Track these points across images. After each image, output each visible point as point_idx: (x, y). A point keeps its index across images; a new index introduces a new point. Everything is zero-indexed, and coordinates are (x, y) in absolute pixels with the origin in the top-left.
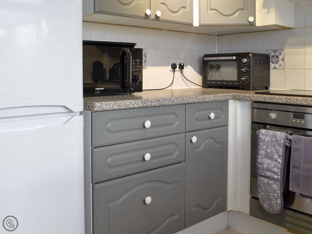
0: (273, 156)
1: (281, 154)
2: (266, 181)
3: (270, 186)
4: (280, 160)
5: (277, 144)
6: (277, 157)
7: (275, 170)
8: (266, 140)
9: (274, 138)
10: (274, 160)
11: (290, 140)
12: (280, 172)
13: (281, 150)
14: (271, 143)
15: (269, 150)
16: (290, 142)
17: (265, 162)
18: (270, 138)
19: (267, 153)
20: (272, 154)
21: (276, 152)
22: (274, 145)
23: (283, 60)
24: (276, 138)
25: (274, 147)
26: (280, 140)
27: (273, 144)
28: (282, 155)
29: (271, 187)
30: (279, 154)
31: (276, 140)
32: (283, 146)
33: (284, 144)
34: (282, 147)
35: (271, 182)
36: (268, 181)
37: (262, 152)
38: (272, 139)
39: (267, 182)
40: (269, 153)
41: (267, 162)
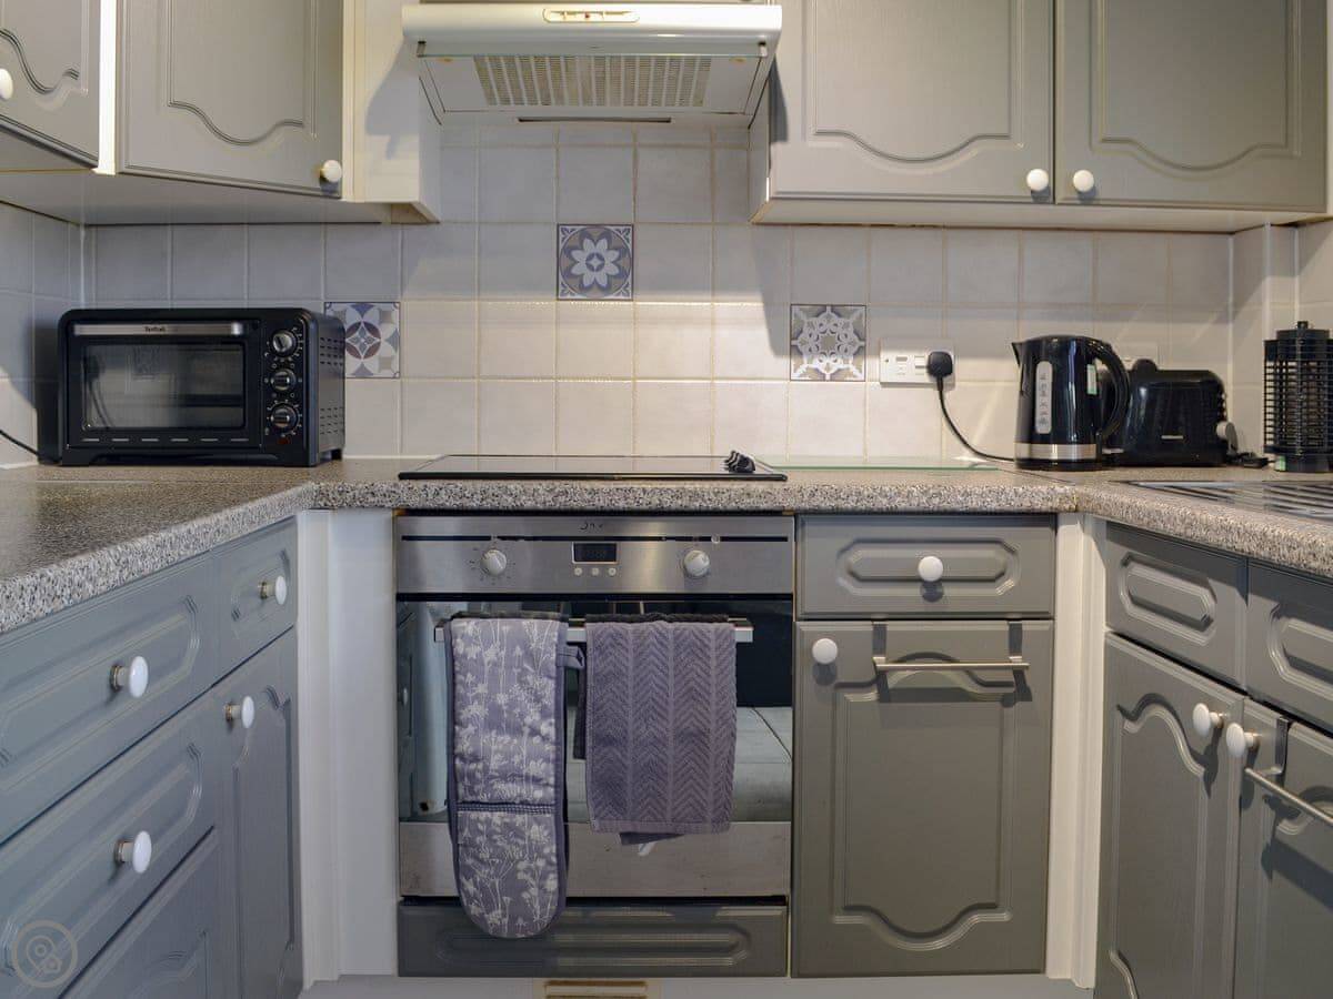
0: (522, 716)
1: (553, 701)
2: (499, 822)
3: (519, 833)
4: (548, 728)
5: (533, 667)
6: (537, 717)
7: (536, 768)
8: (486, 661)
9: (518, 648)
10: (527, 730)
11: (582, 646)
12: (552, 773)
13: (549, 689)
14: (509, 667)
15: (502, 699)
16: (582, 655)
17: (494, 747)
18: (501, 648)
19: (495, 710)
20: (517, 711)
21: (530, 701)
22: (520, 675)
23: (395, 340)
24: (525, 647)
25: (522, 682)
26: (545, 652)
27: (515, 670)
28: (553, 708)
29: (523, 838)
30: (545, 706)
31: (526, 653)
32: (558, 672)
33: (561, 664)
34: (554, 674)
35: (519, 819)
36: (507, 820)
37: (474, 710)
38: (512, 651)
39: (505, 823)
40: (505, 708)
41: (501, 747)
